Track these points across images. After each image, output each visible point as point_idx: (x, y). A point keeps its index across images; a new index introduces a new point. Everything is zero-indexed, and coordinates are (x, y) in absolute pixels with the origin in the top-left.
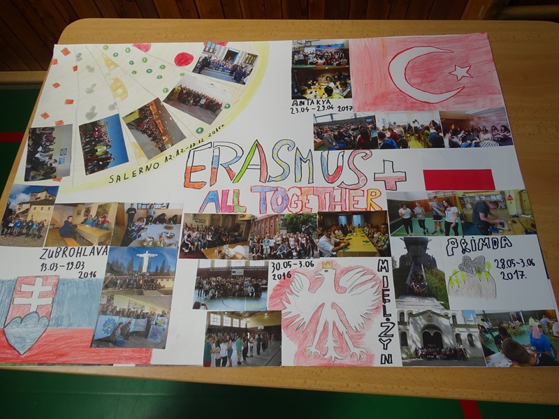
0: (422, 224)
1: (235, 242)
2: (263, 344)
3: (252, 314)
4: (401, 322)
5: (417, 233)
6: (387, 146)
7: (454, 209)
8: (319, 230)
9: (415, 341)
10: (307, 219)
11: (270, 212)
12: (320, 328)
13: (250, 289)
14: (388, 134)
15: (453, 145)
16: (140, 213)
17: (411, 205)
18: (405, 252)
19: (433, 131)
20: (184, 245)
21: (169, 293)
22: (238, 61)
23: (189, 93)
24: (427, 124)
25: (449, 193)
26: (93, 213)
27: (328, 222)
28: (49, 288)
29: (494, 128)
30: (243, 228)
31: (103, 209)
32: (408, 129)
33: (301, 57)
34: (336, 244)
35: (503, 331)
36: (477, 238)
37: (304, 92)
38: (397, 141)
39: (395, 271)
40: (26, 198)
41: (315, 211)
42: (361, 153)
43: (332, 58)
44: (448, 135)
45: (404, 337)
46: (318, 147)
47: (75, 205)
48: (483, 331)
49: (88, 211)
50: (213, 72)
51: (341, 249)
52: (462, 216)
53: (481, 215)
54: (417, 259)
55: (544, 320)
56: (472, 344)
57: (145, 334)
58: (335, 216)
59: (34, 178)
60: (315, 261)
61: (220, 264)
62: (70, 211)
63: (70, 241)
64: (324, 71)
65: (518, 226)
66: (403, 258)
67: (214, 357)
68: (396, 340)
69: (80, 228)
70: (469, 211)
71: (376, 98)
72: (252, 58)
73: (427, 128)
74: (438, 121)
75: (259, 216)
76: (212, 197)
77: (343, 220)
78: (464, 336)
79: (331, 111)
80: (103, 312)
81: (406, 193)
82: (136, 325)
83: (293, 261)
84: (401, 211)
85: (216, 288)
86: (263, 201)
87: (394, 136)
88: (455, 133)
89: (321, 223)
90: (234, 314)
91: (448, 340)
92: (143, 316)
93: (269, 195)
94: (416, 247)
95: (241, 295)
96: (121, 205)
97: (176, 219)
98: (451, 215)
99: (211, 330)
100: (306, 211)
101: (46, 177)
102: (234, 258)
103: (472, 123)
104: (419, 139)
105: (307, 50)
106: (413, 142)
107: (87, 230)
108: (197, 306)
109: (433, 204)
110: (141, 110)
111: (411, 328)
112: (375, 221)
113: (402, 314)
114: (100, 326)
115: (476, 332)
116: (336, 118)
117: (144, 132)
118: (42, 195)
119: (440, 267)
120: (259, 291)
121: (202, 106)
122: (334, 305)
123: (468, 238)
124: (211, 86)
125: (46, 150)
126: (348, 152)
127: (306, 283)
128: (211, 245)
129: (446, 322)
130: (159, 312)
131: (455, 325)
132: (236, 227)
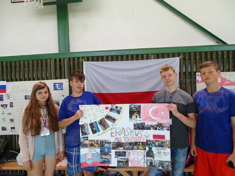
0: (152, 145)
1: (121, 147)
2: (126, 163)
3: (124, 159)
4: (147, 161)
5: (151, 146)
6: (147, 129)
7: (157, 142)
8: (134, 145)
9: (149, 164)
10: (133, 143)
11: (126, 142)
12: (135, 161)
13: (124, 155)
14: (147, 127)
15: (159, 130)
16: (104, 142)
17: (150, 141)
18: (148, 149)
19: (155, 126)
20: (112, 147)
21: (111, 155)
22: (118, 108)
23: (109, 116)
24: (154, 125)
25: (157, 139)
26: (96, 142)
27: (136, 144)
28: (91, 155)
29: (167, 127)
30: (122, 144)
31: (97, 141)
32: (151, 126)
33: (131, 108)
34: (137, 148)
35: (162, 163)
36: (160, 148)
37: (132, 117)
38: (149, 128)
39: (146, 153)
40: (83, 139)
41: (134, 142)
42: (142, 130)
43: (137, 108)
44: (158, 127)
45: (147, 163)
46: (134, 129)
47: (92, 140)
48: (159, 163)
49: (95, 141)
50: (113, 111)
51: (138, 149)
52: (158, 144)
53: (162, 144)
54: (150, 151)
55: (169, 162)
56: (157, 165)
57: (108, 162)
58: (137, 142)
59: (83, 135)
60: (134, 150)
61: (119, 151)
62: (91, 141)
63: (93, 147)
64: (136, 111)
65: (168, 147)
66: (148, 151)
67: (119, 165)
68: (146, 163)
69: (94, 144)
70: (160, 143)
71: (145, 118)
72: (121, 108)
73: (154, 126)
74: (157, 124)
75: (124, 142)
76: (116, 139)
77: (138, 143)
78: (156, 164)
79: (137, 121)
80: (101, 158)
81: (149, 139)
82: (106, 160)
83: (130, 150)
84: (148, 142)
85: (118, 154)
86: (125, 139)
87: (148, 127)
88: (160, 127)
89: (135, 144)
90: (121, 159)
91: (153, 164)
92: (107, 159)
93: (126, 138)
94: (150, 149)
95: (122, 156)
96: (100, 140)
97: (110, 143)
98: (157, 143)
99: (118, 161)
100: (132, 142)
101: (85, 135)
102: (121, 150)
103: (163, 125)
104: (153, 128)
105: (132, 106)
106: (152, 129)
107: (95, 145)
108: (115, 157)
109: (154, 141)
110: (100, 120)
111: (148, 162)
112: (144, 144)
113: (147, 160)
114: (101, 160)
115: (158, 163)
116: (138, 123)
117: (102, 125)
118: (86, 138)
119: (154, 152)
120: (125, 155)
121: (112, 119)
122: (137, 158)
123: (159, 148)
124: (113, 115)
125: (84, 129)
126: (140, 130)
127: (132, 154)
128: (117, 147)
129: (154, 161)
130: (110, 158)
131: (155, 162)
132: (121, 144)
